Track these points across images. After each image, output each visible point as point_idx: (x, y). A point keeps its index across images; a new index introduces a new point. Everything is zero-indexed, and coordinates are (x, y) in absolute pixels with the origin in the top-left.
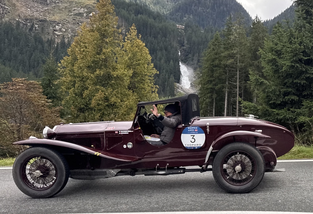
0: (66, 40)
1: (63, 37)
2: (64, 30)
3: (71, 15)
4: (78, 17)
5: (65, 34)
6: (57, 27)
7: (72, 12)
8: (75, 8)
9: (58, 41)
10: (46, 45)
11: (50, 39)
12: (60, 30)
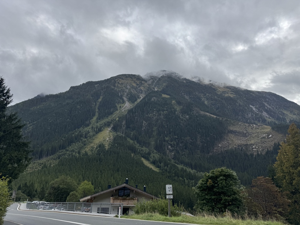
0: (259, 153)
1: (258, 151)
2: (257, 147)
3: (259, 139)
4: (263, 139)
5: (258, 149)
6: (253, 146)
7: (259, 138)
8: (261, 135)
9: (255, 154)
10: (250, 157)
11: (251, 153)
12: (255, 148)
